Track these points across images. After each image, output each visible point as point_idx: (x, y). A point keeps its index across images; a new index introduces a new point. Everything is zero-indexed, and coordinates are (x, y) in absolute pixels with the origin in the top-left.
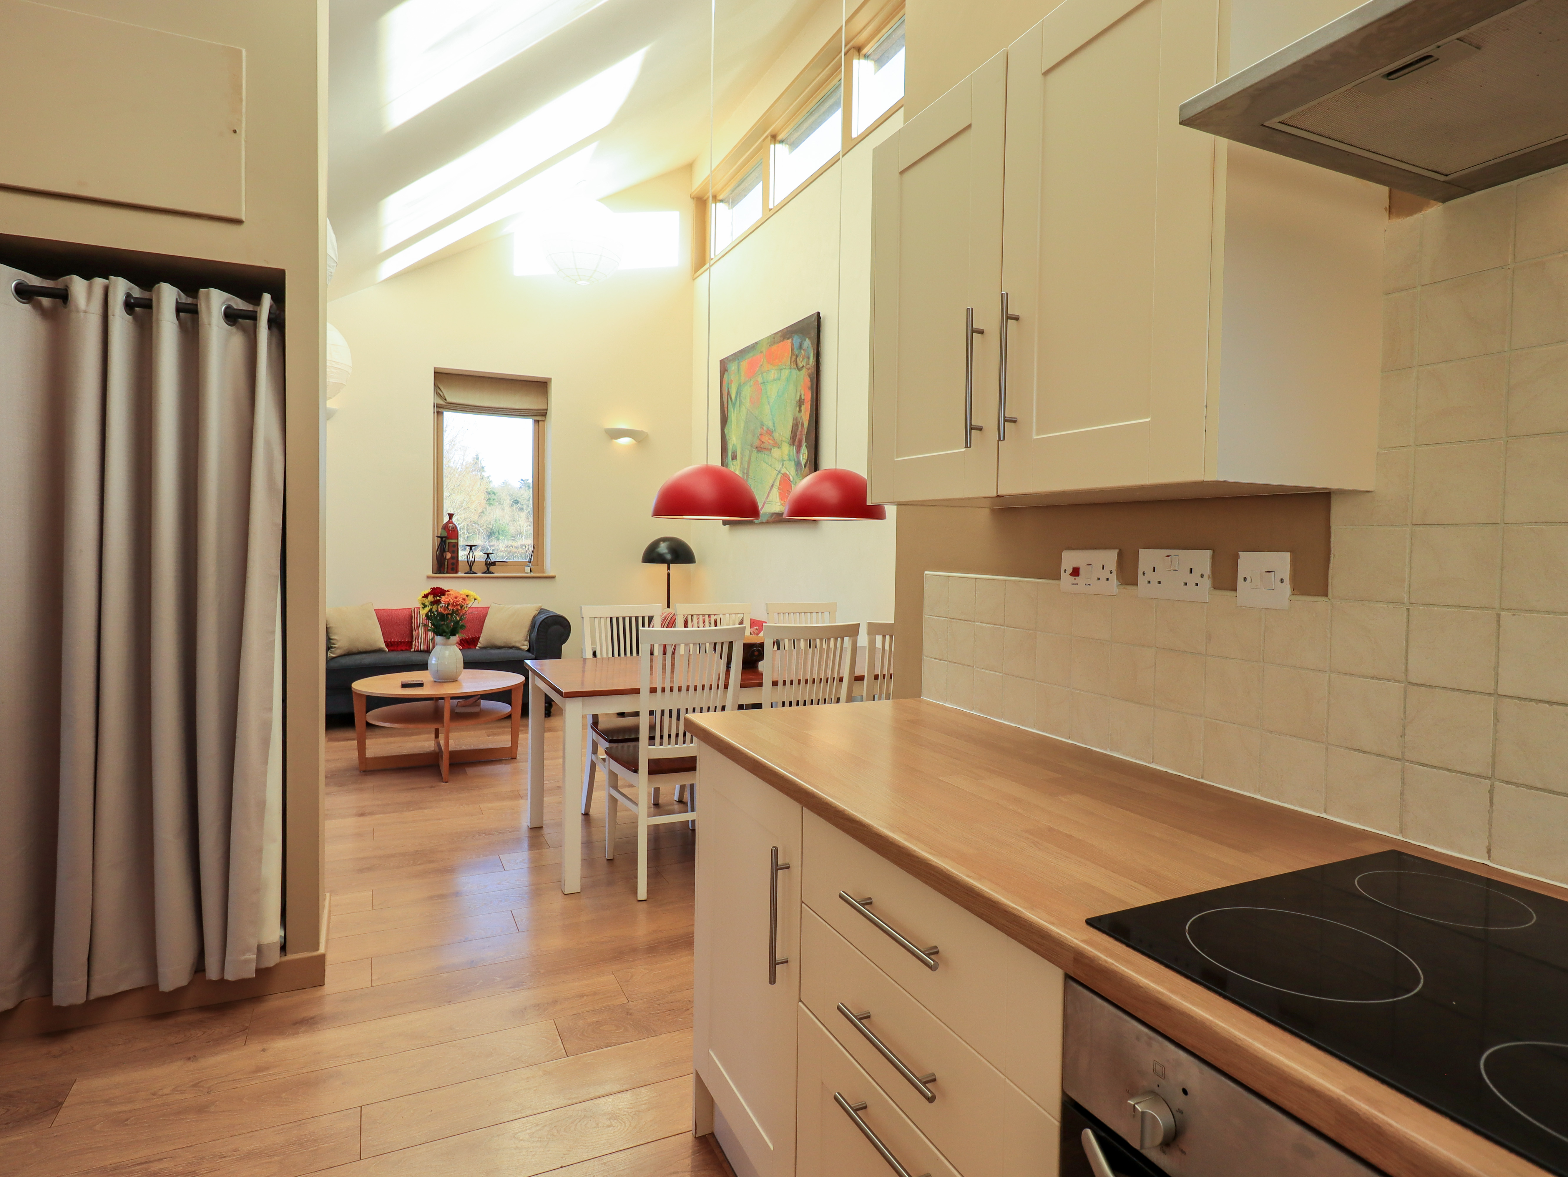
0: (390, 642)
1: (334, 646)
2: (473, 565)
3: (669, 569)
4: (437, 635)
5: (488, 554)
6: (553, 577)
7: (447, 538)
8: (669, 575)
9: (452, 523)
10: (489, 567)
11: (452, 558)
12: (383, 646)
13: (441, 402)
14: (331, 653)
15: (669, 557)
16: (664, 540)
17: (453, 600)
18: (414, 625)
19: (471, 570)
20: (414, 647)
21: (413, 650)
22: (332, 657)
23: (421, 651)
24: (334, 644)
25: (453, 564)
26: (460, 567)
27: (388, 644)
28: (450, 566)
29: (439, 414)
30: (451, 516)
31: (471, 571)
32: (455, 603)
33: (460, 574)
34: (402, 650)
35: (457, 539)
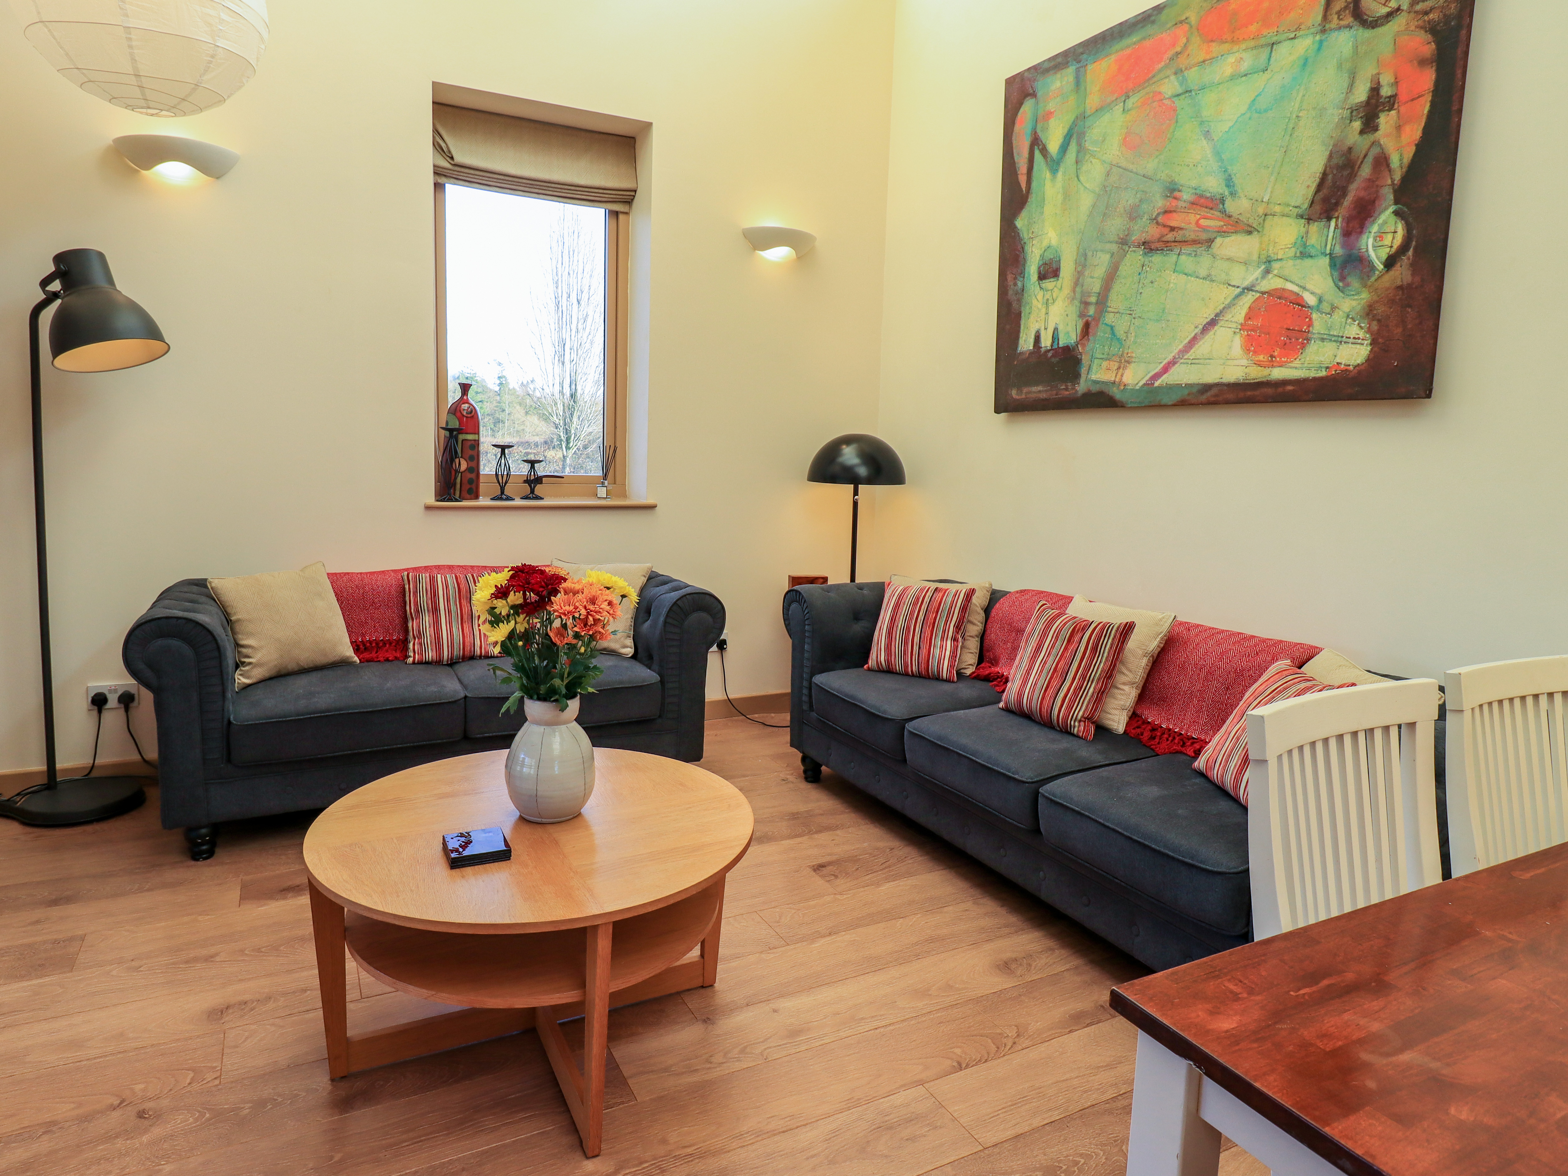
0: (362, 642)
1: (247, 660)
2: (506, 483)
3: (856, 493)
4: (531, 698)
5: (532, 463)
6: (652, 507)
7: (460, 431)
8: (855, 504)
9: (467, 402)
10: (534, 487)
11: (470, 470)
12: (349, 652)
13: (444, 163)
14: (241, 675)
15: (862, 471)
16: (848, 440)
17: (585, 607)
18: (410, 609)
19: (502, 493)
20: (411, 654)
21: (410, 660)
22: (244, 683)
23: (427, 663)
24: (249, 657)
25: (471, 481)
26: (482, 487)
27: (358, 646)
28: (466, 487)
29: (439, 187)
30: (465, 388)
31: (501, 496)
32: (591, 618)
33: (483, 501)
34: (387, 660)
35: (477, 432)
